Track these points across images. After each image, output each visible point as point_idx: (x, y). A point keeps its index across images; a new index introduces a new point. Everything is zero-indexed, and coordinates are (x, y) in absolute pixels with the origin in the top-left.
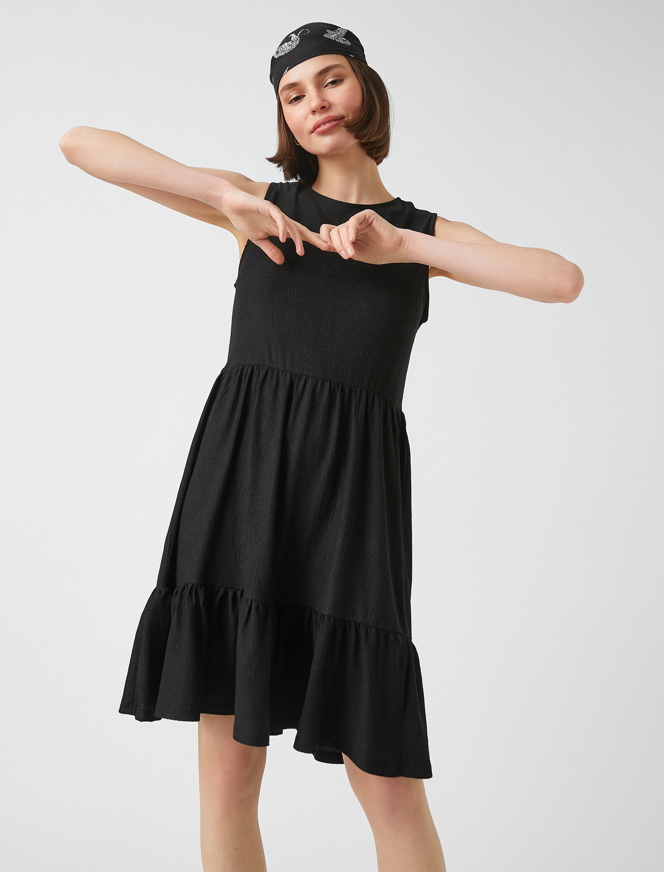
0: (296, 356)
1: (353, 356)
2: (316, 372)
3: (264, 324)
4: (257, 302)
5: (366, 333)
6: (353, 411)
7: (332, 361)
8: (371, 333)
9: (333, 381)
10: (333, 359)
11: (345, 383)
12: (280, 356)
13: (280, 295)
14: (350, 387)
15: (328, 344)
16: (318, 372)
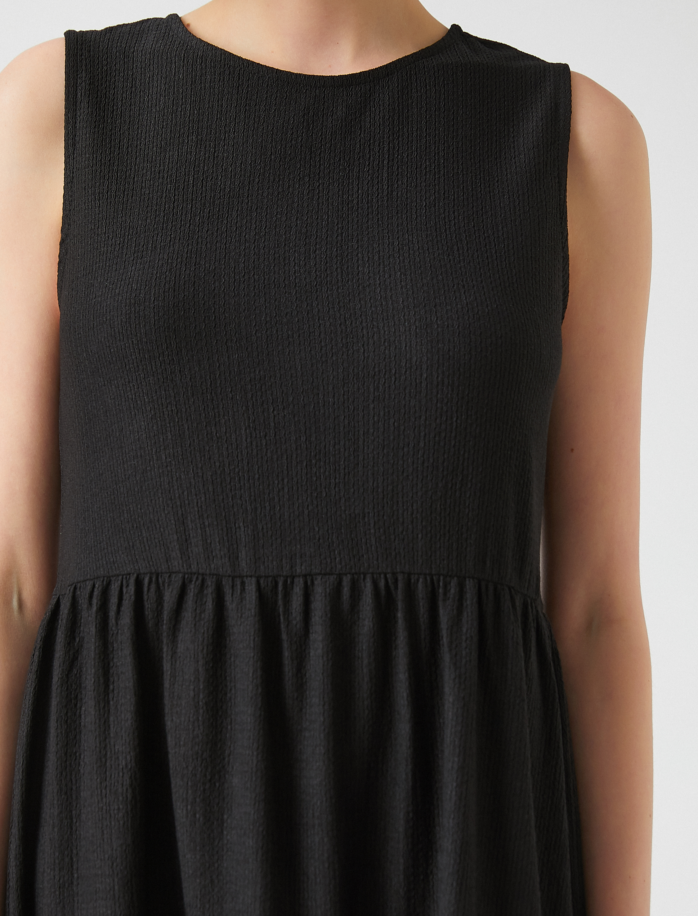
0: (265, 530)
1: (419, 494)
2: (329, 561)
3: (157, 460)
4: (132, 405)
5: (443, 426)
6: (445, 640)
7: (369, 520)
8: (455, 424)
9: (380, 574)
10: (369, 513)
11: (412, 572)
12: (217, 540)
13: (193, 372)
14: (428, 578)
15: (346, 477)
16: (335, 559)
